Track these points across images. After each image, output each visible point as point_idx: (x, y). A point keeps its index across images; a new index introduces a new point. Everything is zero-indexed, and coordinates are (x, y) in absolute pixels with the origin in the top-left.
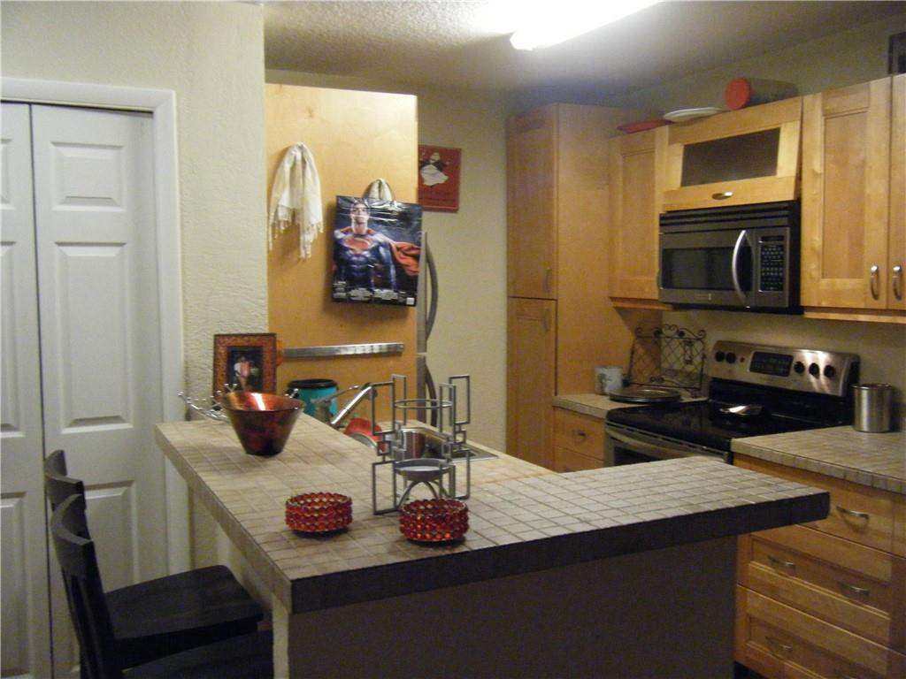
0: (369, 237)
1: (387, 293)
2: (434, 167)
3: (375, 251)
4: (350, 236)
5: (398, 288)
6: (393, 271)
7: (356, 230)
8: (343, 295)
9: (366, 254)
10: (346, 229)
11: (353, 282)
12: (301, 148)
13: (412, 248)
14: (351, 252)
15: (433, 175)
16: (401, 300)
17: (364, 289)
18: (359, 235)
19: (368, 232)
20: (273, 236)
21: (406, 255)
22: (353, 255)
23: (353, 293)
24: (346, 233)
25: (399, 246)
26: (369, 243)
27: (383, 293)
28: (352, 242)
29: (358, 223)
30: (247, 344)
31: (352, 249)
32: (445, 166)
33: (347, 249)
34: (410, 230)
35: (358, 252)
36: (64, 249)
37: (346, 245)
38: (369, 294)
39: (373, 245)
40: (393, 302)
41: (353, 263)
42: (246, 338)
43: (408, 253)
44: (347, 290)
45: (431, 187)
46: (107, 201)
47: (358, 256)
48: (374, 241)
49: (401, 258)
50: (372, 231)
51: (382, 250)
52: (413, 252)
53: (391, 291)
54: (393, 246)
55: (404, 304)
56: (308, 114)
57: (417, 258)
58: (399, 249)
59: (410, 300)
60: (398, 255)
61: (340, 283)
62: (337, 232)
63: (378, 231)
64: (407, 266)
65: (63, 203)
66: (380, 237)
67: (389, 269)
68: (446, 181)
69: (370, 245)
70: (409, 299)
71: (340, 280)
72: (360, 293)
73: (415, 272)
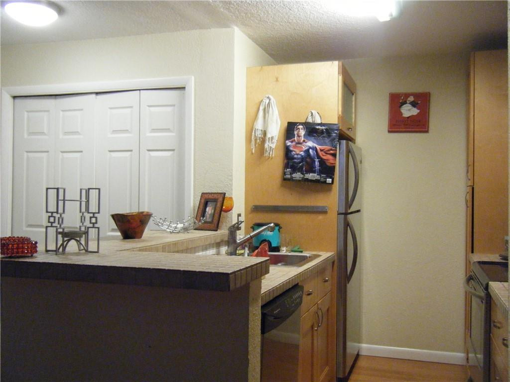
0: (304, 143)
1: (312, 176)
2: (409, 105)
3: (307, 151)
4: (294, 143)
5: (320, 172)
6: (317, 163)
7: (298, 141)
8: (289, 176)
9: (302, 153)
10: (292, 140)
11: (294, 169)
12: (268, 98)
13: (331, 150)
14: (294, 152)
15: (409, 110)
16: (322, 180)
17: (299, 173)
18: (299, 143)
19: (304, 141)
20: (255, 145)
21: (326, 153)
22: (294, 154)
23: (294, 175)
24: (292, 142)
25: (323, 149)
26: (304, 147)
27: (311, 176)
28: (295, 147)
29: (299, 136)
30: (212, 198)
31: (294, 151)
32: (418, 103)
33: (291, 151)
34: (330, 139)
35: (298, 153)
36: (150, 152)
37: (291, 149)
38: (302, 176)
39: (306, 148)
40: (317, 181)
41: (295, 158)
42: (213, 195)
43: (328, 152)
44: (291, 174)
45: (408, 118)
46: (168, 130)
47: (297, 154)
48: (306, 146)
49: (323, 155)
50: (306, 141)
51: (311, 151)
52: (332, 152)
53: (315, 175)
54: (318, 148)
55: (325, 182)
56: (275, 79)
57: (334, 155)
58: (321, 150)
59: (329, 180)
60: (320, 153)
61: (288, 170)
62: (287, 142)
63: (309, 140)
64: (328, 160)
65: (151, 132)
66: (310, 144)
67: (315, 161)
68: (418, 113)
69: (305, 148)
70: (327, 179)
71: (288, 168)
72: (298, 176)
73: (333, 164)
